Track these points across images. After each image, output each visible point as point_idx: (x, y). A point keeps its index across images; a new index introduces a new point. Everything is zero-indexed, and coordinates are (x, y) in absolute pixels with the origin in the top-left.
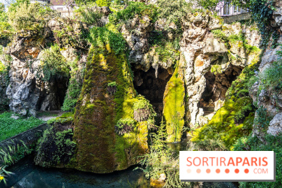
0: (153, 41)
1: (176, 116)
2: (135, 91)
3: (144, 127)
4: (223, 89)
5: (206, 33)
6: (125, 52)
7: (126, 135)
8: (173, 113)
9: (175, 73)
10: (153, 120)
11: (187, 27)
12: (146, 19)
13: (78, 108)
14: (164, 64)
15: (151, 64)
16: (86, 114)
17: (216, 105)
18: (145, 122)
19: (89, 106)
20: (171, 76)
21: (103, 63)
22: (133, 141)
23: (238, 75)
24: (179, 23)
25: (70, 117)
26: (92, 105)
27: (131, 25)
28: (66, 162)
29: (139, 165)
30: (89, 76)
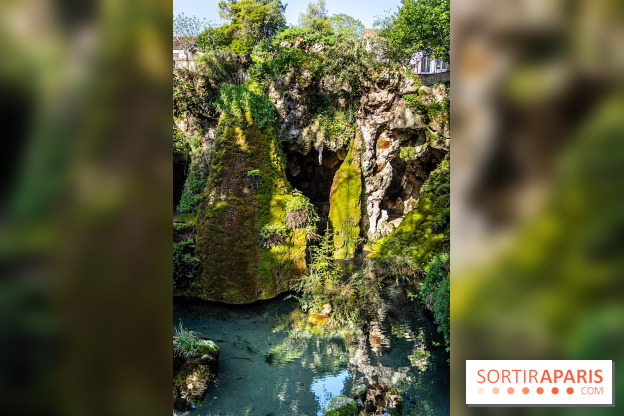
0: (316, 109)
1: (349, 220)
2: (288, 183)
3: (301, 237)
4: (416, 183)
5: (394, 99)
6: (274, 125)
7: (275, 249)
8: (343, 216)
9: (347, 158)
10: (315, 227)
11: (368, 90)
12: (306, 74)
13: (203, 208)
14: (332, 145)
15: (312, 143)
16: (214, 217)
17: (406, 205)
18: (302, 230)
19: (219, 205)
20: (342, 162)
21: (241, 141)
22: (285, 257)
23: (439, 162)
24: (355, 83)
25: (191, 222)
26: (224, 203)
27: (283, 84)
28: (185, 288)
29: (293, 292)
30: (219, 160)
